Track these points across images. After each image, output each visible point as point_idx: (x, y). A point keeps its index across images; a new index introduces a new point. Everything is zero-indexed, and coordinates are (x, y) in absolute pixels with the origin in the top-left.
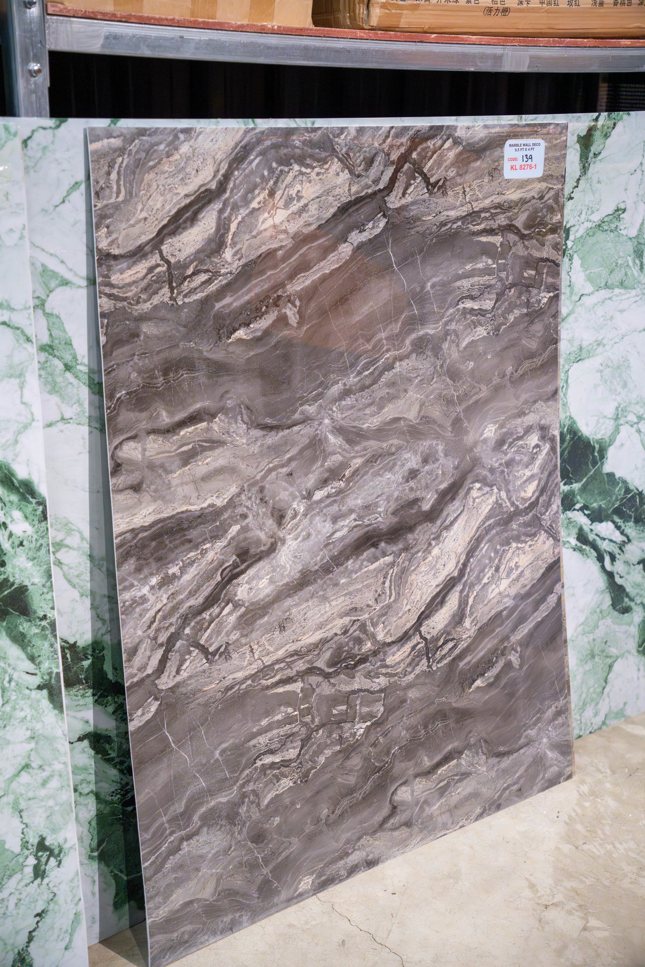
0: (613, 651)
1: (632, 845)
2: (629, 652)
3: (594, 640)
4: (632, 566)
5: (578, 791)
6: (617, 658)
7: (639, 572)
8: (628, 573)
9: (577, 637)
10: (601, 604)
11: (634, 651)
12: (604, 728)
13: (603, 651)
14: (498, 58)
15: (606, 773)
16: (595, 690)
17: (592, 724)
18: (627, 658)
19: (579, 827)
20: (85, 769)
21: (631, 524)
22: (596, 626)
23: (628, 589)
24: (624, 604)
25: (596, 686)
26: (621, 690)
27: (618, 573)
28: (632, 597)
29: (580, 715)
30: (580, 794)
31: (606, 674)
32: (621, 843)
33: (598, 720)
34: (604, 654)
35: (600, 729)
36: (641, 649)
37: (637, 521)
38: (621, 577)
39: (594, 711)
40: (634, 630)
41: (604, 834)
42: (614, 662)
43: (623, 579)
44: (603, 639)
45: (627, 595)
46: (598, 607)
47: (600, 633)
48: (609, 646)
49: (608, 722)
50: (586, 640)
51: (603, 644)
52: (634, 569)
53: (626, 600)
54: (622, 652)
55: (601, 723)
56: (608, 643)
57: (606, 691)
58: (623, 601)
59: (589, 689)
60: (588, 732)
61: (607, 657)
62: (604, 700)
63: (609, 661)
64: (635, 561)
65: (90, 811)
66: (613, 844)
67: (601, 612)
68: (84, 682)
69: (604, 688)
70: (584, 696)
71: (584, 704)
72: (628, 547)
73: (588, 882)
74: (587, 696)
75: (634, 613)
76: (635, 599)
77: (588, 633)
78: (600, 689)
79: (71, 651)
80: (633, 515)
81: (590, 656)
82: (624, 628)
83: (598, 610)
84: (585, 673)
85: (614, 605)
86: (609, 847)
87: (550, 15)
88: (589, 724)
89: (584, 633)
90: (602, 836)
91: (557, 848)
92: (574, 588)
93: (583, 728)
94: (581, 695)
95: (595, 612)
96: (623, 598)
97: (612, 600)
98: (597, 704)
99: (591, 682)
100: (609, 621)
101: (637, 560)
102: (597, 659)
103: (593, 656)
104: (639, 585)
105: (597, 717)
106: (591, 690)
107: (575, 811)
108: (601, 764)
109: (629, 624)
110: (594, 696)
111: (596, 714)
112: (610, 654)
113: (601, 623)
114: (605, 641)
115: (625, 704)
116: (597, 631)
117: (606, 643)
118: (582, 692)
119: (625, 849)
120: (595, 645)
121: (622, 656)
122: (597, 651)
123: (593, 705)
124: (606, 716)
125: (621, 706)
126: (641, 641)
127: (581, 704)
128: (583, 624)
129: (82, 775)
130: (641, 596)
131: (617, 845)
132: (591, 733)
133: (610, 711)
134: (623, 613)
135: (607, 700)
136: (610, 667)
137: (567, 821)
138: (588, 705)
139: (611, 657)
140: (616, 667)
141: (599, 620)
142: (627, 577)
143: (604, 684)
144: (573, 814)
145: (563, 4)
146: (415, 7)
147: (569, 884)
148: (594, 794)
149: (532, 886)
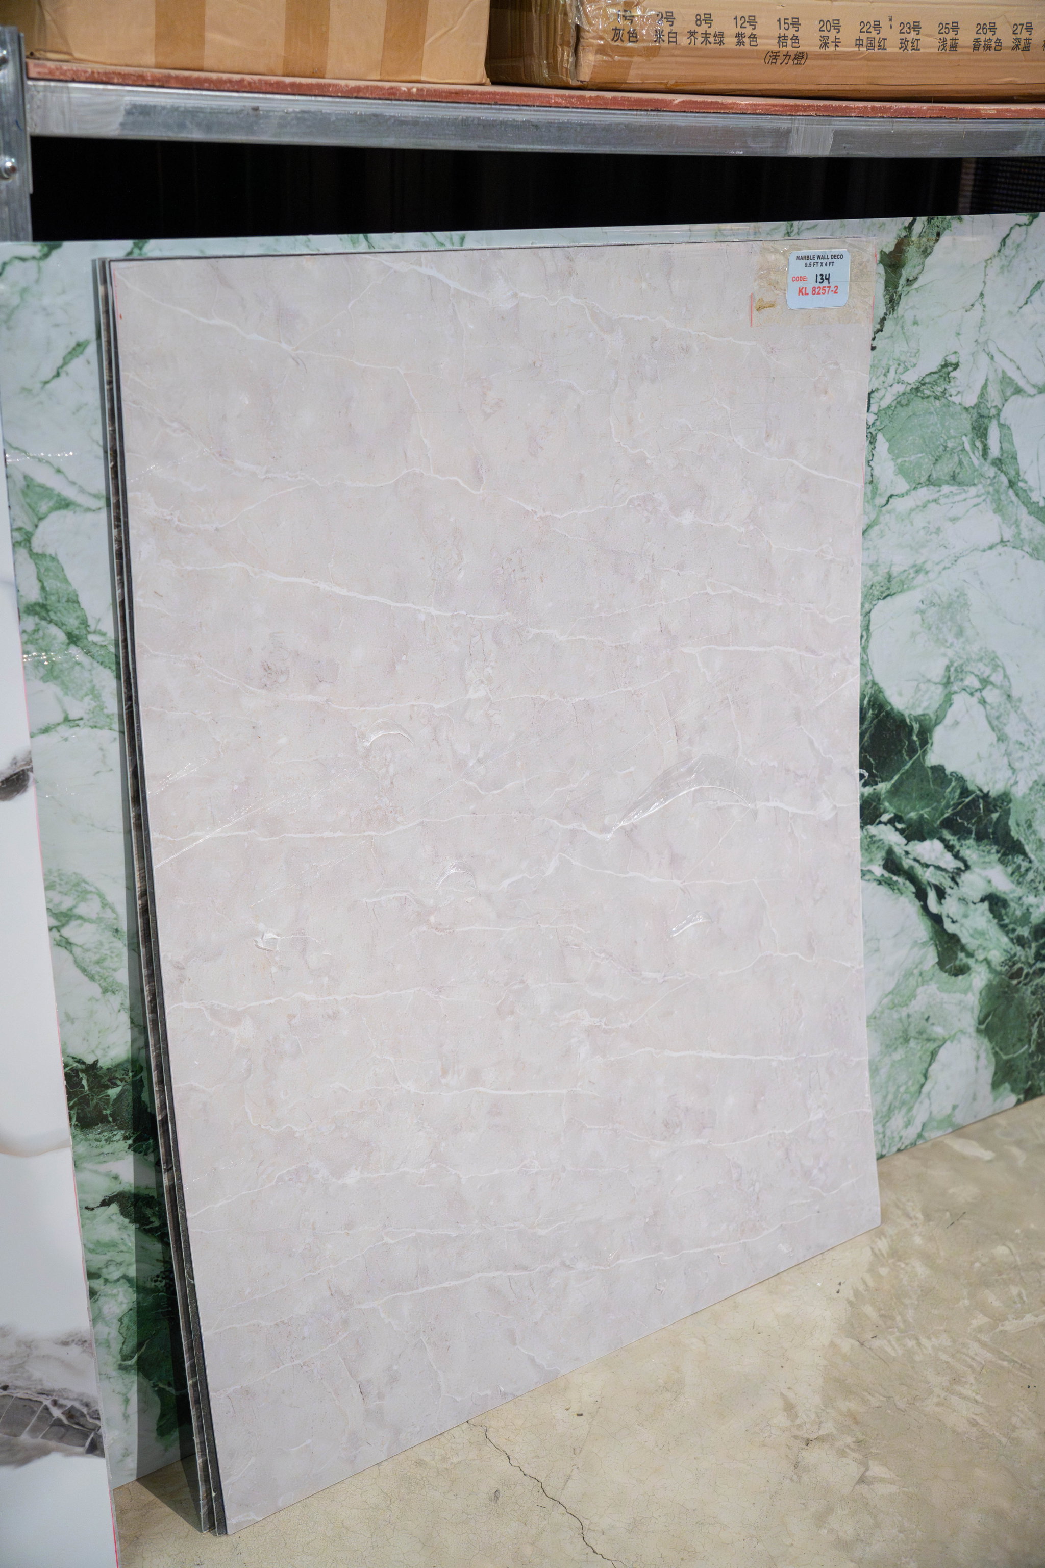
0: (939, 1031)
1: (943, 1340)
2: (962, 1032)
3: (909, 1016)
4: (971, 905)
5: (872, 1249)
6: (945, 1041)
7: (983, 914)
8: (966, 916)
9: (882, 1012)
10: (921, 963)
11: (972, 1030)
12: (920, 1142)
13: (920, 1033)
14: (784, 135)
15: (917, 1219)
16: (907, 1088)
17: (901, 1138)
18: (960, 1041)
19: (868, 1310)
20: (113, 1246)
21: (971, 842)
22: (913, 996)
23: (964, 941)
24: (958, 962)
25: (910, 1083)
26: (948, 1088)
27: (948, 916)
28: (970, 951)
29: (884, 1126)
30: (875, 1254)
31: (926, 1065)
32: (929, 1338)
33: (911, 1133)
34: (925, 1036)
35: (914, 1144)
36: (983, 1027)
37: (979, 838)
38: (953, 922)
39: (905, 1119)
40: (973, 1000)
41: (905, 1321)
42: (940, 1047)
43: (957, 925)
44: (923, 1013)
45: (963, 949)
46: (917, 967)
47: (917, 1006)
48: (933, 1024)
49: (926, 1134)
50: (896, 1016)
51: (924, 1022)
52: (976, 910)
53: (961, 955)
54: (953, 1033)
55: (915, 1136)
56: (931, 1021)
57: (925, 1089)
58: (956, 958)
59: (899, 1087)
60: (895, 1149)
61: (928, 1040)
62: (921, 1103)
63: (931, 1046)
64: (977, 897)
65: (122, 1303)
66: (917, 1339)
67: (921, 974)
68: (110, 1119)
69: (922, 1086)
70: (890, 1097)
71: (890, 1110)
72: (966, 877)
73: (874, 1402)
74: (895, 1097)
75: (973, 975)
76: (976, 953)
77: (900, 1006)
78: (917, 1087)
79: (88, 1076)
80: (973, 828)
81: (901, 1040)
82: (959, 996)
83: (916, 972)
84: (892, 1066)
85: (941, 964)
86: (911, 1343)
87: (869, 63)
88: (897, 1139)
89: (894, 1006)
90: (902, 1325)
91: (832, 1344)
92: (878, 940)
93: (887, 1145)
94: (885, 1097)
95: (912, 974)
96: (956, 954)
97: (939, 956)
98: (910, 1109)
99: (903, 1077)
100: (933, 987)
101: (980, 897)
102: (912, 1043)
103: (907, 1040)
104: (982, 934)
105: (909, 1127)
106: (902, 1089)
107: (865, 1283)
108: (911, 1204)
109: (965, 992)
110: (907, 1097)
111: (908, 1124)
112: (934, 1036)
113: (920, 990)
114: (926, 1016)
115: (954, 1107)
116: (913, 1002)
117: (927, 1019)
118: (887, 1093)
119: (933, 1347)
120: (909, 1024)
121: (952, 1038)
122: (912, 1032)
123: (904, 1110)
124: (924, 1125)
125: (948, 1110)
126: (982, 1016)
127: (885, 1109)
128: (891, 993)
129: (109, 1254)
130: (984, 949)
131: (924, 1341)
132: (899, 1150)
133: (931, 1118)
134: (956, 975)
135: (927, 1102)
136: (934, 1054)
137: (852, 1299)
138: (896, 1111)
139: (934, 1040)
140: (942, 1054)
141: (918, 986)
142: (964, 921)
143: (923, 1080)
144: (861, 1288)
145: (893, 47)
146: (652, 52)
147: (845, 1405)
148: (896, 1254)
149: (789, 1408)
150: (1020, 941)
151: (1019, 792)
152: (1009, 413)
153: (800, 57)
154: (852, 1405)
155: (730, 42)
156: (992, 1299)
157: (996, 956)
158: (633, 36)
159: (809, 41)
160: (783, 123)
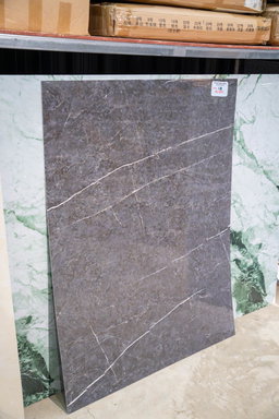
1: (219, 383)
5: (201, 357)
19: (199, 374)
32: (215, 382)
66: (211, 382)
73: (198, 400)
86: (209, 384)
87: (198, 33)
91: (188, 384)
107: (198, 366)
119: (216, 385)
131: (213, 383)
137: (194, 371)
144: (197, 368)
145: (204, 28)
146: (135, 28)
147: (190, 402)
148: (208, 358)
149: (174, 403)
150: (244, 272)
151: (244, 231)
152: (242, 128)
153: (178, 31)
154: (192, 402)
155: (158, 26)
156: (233, 371)
157: (237, 276)
158: (130, 23)
159: (180, 26)
160: (171, 47)
